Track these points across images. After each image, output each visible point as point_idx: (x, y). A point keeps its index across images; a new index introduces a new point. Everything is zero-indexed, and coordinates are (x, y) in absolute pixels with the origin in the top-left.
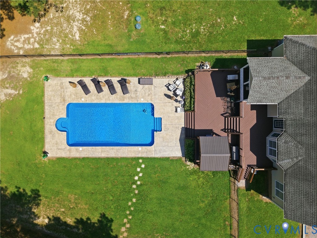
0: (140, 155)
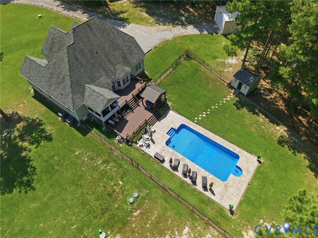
0: (194, 124)
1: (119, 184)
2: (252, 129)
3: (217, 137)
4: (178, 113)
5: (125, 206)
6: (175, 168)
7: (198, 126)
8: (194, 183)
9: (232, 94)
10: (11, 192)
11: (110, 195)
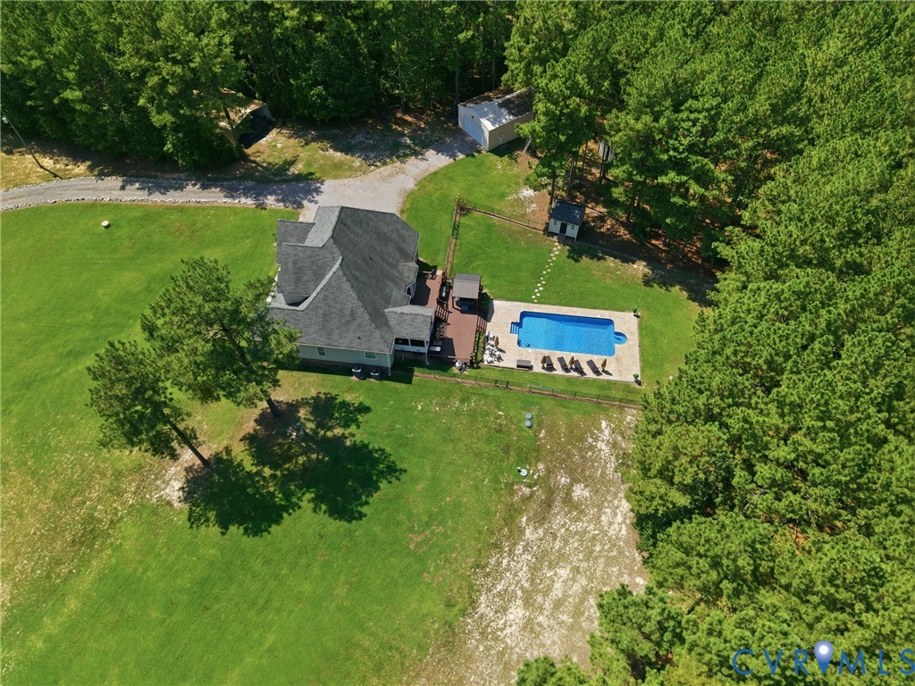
0: (536, 305)
1: (500, 416)
2: (608, 281)
3: (575, 309)
4: (507, 300)
5: (525, 434)
6: (550, 368)
7: (543, 306)
8: (582, 373)
9: (557, 244)
10: (378, 489)
11: (500, 431)
